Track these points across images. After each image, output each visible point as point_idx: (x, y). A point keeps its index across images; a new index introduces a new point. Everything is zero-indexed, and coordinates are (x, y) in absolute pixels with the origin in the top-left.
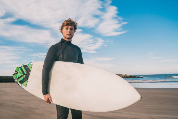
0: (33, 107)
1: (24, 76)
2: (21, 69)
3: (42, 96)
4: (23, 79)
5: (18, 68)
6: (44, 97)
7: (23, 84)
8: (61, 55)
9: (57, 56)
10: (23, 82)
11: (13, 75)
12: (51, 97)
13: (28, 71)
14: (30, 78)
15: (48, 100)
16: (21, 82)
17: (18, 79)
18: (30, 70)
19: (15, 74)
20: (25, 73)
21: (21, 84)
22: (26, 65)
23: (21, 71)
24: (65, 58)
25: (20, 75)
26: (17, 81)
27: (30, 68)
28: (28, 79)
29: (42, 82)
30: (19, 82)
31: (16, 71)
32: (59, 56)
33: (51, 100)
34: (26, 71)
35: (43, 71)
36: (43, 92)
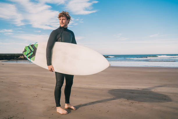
0: (16, 81)
1: (32, 53)
2: (29, 48)
3: (46, 67)
4: (31, 55)
5: (26, 47)
6: (48, 67)
7: (31, 59)
8: (60, 38)
9: (57, 39)
10: (31, 57)
11: (23, 52)
12: (53, 68)
13: (35, 49)
14: (36, 54)
15: (51, 69)
16: (29, 57)
17: (28, 55)
18: (36, 48)
19: (25, 51)
20: (33, 51)
21: (30, 58)
22: (33, 45)
23: (29, 49)
24: (62, 40)
25: (28, 52)
26: (26, 57)
27: (36, 47)
28: (35, 55)
29: (47, 57)
30: (28, 57)
31: (25, 49)
32: (58, 39)
33: (53, 69)
34: (33, 49)
35: (47, 49)
36: (47, 64)
